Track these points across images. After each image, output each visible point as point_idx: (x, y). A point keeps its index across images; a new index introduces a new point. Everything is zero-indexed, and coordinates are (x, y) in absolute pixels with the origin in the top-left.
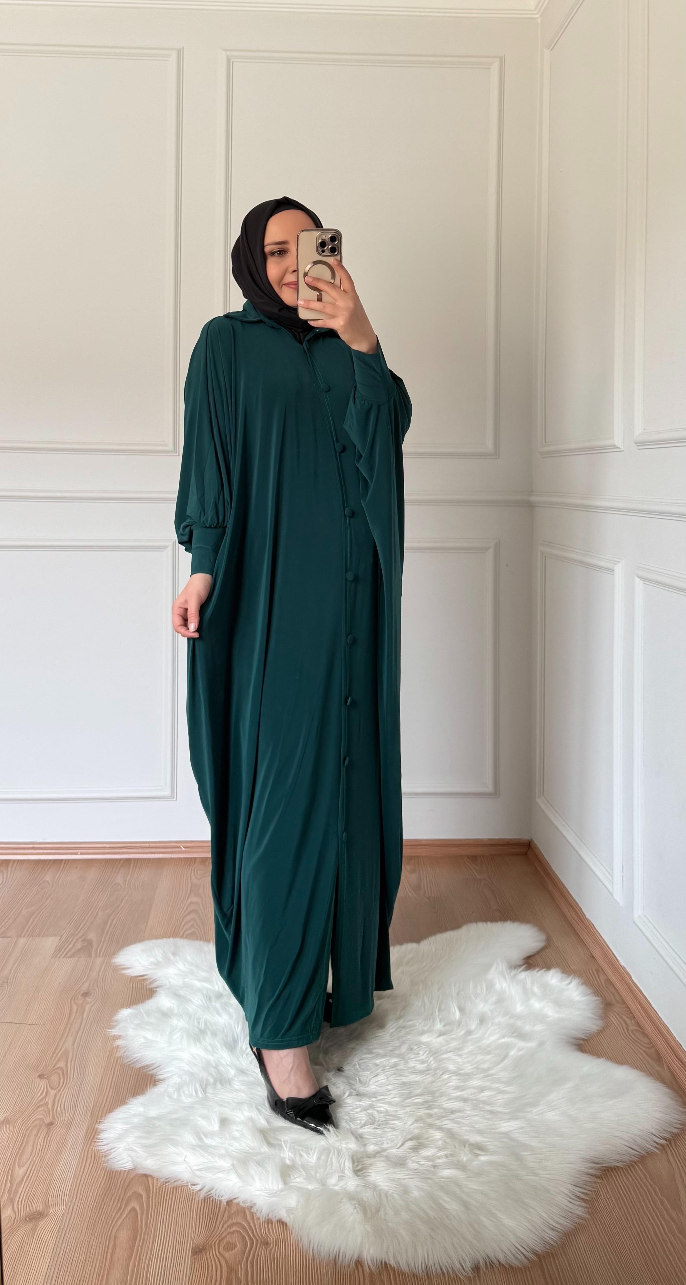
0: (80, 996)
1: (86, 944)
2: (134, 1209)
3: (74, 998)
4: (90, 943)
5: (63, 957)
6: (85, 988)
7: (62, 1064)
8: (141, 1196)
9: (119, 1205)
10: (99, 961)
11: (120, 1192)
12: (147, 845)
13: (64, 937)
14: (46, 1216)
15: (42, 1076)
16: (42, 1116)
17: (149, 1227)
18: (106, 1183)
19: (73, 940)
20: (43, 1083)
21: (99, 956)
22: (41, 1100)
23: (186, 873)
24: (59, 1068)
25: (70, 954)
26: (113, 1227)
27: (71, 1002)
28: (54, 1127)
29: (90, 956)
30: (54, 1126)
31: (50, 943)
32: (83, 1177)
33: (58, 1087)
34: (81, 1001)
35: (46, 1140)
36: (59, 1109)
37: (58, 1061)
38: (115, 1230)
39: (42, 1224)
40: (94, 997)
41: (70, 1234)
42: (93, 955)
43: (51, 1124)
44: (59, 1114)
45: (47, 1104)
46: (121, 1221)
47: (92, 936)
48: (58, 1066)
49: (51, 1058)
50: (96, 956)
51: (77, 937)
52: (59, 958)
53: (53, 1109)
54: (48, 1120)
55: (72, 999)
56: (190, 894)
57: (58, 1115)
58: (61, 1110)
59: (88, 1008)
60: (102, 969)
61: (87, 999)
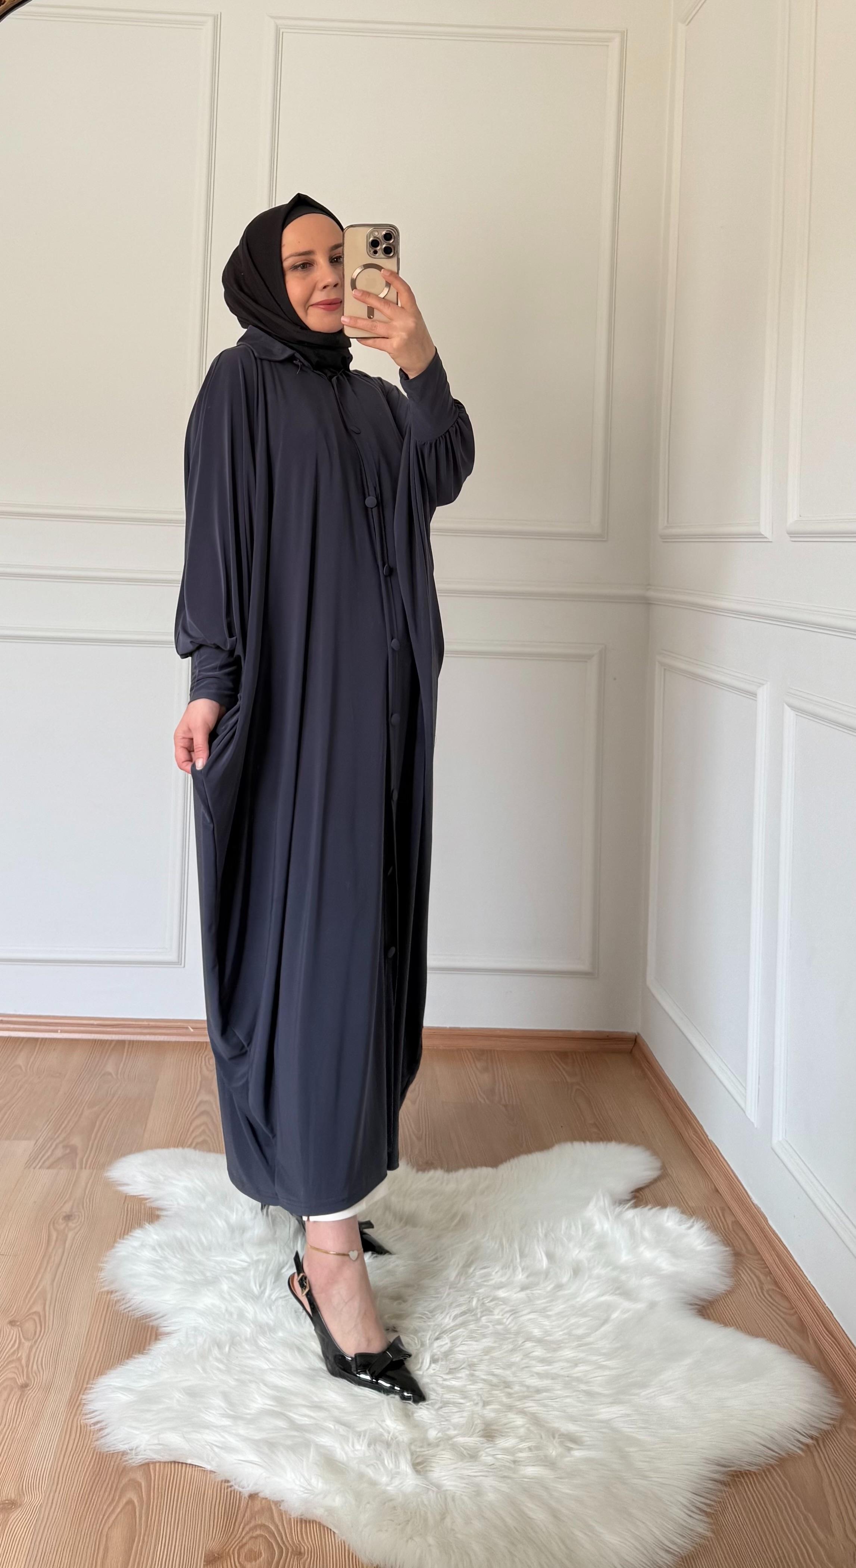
0: (61, 1220)
1: (68, 1151)
2: (130, 1502)
3: (54, 1223)
4: (74, 1150)
5: (40, 1168)
6: (67, 1208)
7: (38, 1308)
8: (140, 1485)
9: (111, 1496)
10: (85, 1174)
11: (112, 1479)
12: (146, 1023)
13: (41, 1140)
14: (20, 1505)
15: (13, 1324)
16: (14, 1375)
17: (150, 1526)
18: (95, 1466)
19: (51, 1146)
20: (14, 1332)
21: (85, 1168)
22: (13, 1353)
23: (194, 1061)
24: (35, 1313)
25: (47, 1164)
26: (104, 1525)
27: (49, 1227)
28: (29, 1390)
29: (74, 1167)
30: (28, 1388)
31: (23, 1148)
32: (67, 1456)
33: (33, 1338)
34: (62, 1227)
35: (18, 1406)
36: (35, 1366)
37: (34, 1303)
38: (106, 1529)
39: (15, 1515)
40: (80, 1220)
41: (49, 1531)
42: (78, 1166)
43: (25, 1386)
44: (36, 1374)
45: (19, 1359)
46: (113, 1517)
47: (76, 1141)
48: (34, 1309)
49: (24, 1300)
50: (81, 1168)
51: (58, 1141)
52: (34, 1168)
53: (27, 1366)
54: (21, 1381)
55: (50, 1223)
56: (199, 1090)
57: (34, 1375)
58: (38, 1368)
59: (70, 1235)
60: (89, 1186)
61: (70, 1224)
